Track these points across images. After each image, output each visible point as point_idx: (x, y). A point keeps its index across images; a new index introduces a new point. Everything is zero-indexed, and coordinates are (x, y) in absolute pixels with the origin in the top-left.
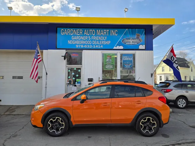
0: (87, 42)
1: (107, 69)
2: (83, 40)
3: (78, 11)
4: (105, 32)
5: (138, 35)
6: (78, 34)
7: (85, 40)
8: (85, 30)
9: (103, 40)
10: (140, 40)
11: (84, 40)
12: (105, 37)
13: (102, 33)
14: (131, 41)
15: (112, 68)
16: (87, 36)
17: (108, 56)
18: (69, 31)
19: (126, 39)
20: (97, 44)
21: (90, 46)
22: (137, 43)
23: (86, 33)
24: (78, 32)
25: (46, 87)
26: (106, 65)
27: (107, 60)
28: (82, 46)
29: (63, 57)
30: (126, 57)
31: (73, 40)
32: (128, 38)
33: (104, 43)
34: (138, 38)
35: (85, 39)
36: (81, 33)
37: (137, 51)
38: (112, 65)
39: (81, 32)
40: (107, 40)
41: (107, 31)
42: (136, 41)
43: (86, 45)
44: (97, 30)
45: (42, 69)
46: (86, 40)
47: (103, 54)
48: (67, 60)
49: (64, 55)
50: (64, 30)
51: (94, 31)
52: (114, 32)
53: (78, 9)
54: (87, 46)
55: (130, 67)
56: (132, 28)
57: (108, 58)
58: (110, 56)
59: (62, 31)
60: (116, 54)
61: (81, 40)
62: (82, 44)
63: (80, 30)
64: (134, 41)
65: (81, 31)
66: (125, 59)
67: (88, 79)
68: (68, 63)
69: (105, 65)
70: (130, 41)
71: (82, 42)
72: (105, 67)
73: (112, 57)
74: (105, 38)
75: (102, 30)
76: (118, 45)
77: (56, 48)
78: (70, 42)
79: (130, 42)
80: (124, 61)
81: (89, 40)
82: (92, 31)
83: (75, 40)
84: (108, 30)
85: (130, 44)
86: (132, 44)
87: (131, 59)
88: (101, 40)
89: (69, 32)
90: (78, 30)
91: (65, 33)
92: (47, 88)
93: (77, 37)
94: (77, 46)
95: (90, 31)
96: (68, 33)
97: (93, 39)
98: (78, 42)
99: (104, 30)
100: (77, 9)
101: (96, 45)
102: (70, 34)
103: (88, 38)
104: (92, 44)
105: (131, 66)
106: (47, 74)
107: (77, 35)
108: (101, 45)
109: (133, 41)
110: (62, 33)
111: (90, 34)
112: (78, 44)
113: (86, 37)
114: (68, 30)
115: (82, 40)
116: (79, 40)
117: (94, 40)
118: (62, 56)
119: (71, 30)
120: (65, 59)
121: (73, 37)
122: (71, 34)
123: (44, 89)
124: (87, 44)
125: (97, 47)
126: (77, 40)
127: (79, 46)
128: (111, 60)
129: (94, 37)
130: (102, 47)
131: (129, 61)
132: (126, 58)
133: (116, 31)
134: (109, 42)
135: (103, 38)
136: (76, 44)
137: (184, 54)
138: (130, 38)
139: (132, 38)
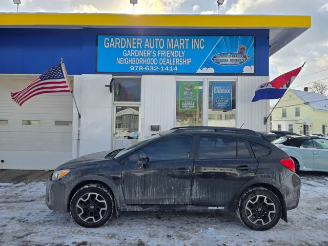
0: (150, 61)
1: (184, 108)
3: (134, 4)
4: (182, 42)
5: (242, 48)
6: (133, 47)
7: (147, 58)
8: (147, 39)
9: (178, 57)
10: (245, 57)
11: (145, 58)
12: (181, 52)
13: (176, 44)
14: (229, 59)
15: (194, 107)
16: (150, 49)
17: (186, 85)
18: (117, 41)
19: (220, 54)
20: (168, 65)
21: (154, 68)
22: (241, 63)
23: (148, 45)
24: (133, 43)
25: (78, 140)
26: (184, 101)
27: (185, 93)
28: (141, 69)
29: (109, 88)
30: (220, 87)
31: (125, 57)
32: (223, 54)
33: (179, 62)
34: (241, 53)
35: (146, 55)
36: (139, 45)
37: (239, 77)
38: (194, 101)
39: (140, 44)
40: (185, 57)
41: (185, 41)
43: (148, 65)
44: (168, 40)
45: (72, 108)
46: (149, 57)
47: (178, 82)
48: (115, 92)
49: (109, 84)
50: (110, 40)
51: (162, 41)
52: (198, 43)
53: (135, 1)
54: (150, 68)
55: (226, 105)
56: (231, 36)
57: (187, 89)
58: (191, 86)
59: (107, 41)
60: (201, 83)
61: (139, 57)
62: (141, 65)
63: (138, 39)
64: (235, 58)
65: (139, 41)
66: (218, 92)
67: (152, 126)
68: (116, 98)
69: (182, 102)
70: (226, 58)
71: (141, 61)
72: (181, 106)
73: (195, 88)
74: (181, 54)
75: (177, 39)
76: (205, 66)
77: (95, 72)
78: (119, 61)
79: (226, 61)
80: (216, 95)
81: (154, 58)
82: (158, 41)
83: (129, 57)
84: (187, 40)
85: (227, 64)
86: (230, 64)
87: (229, 91)
88: (175, 57)
89: (119, 43)
90: (133, 39)
91: (111, 45)
92: (81, 141)
93: (133, 52)
94: (132, 69)
95: (155, 41)
96: (117, 44)
97: (160, 55)
98: (133, 61)
99: (181, 40)
101: (165, 67)
102: (120, 46)
103: (152, 54)
104: (158, 65)
105: (228, 103)
106: (80, 117)
107: (132, 49)
108: (174, 66)
109: (232, 58)
110: (107, 45)
111: (155, 46)
112: (134, 65)
113: (149, 52)
114: (116, 39)
115: (141, 57)
116: (136, 58)
117: (163, 58)
118: (106, 86)
119: (122, 39)
120: (111, 90)
121: (125, 52)
122: (122, 47)
123: (75, 142)
124: (150, 65)
125: (168, 69)
126: (133, 57)
127: (135, 68)
128: (191, 93)
129: (163, 52)
130: (176, 69)
131: (224, 94)
132: (219, 89)
133: (202, 41)
134: (189, 61)
135: (179, 53)
136: (131, 65)
137: (322, 86)
138: (227, 54)
139: (231, 54)
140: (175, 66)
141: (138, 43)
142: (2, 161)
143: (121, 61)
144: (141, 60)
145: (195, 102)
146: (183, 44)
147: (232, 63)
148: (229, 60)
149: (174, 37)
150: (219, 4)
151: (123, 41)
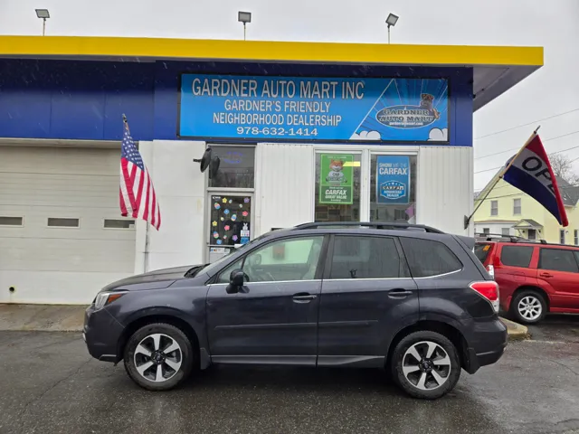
0: (271, 119)
1: (329, 200)
2: (259, 112)
3: (245, 22)
4: (326, 87)
5: (427, 99)
6: (242, 95)
7: (265, 113)
8: (266, 82)
9: (319, 113)
10: (433, 114)
11: (262, 113)
12: (324, 104)
13: (316, 91)
14: (405, 117)
15: (345, 197)
16: (271, 99)
17: (333, 161)
18: (216, 84)
19: (391, 109)
20: (301, 126)
21: (278, 132)
22: (425, 123)
23: (268, 92)
24: (243, 88)
25: (146, 253)
26: (328, 188)
27: (331, 174)
28: (255, 132)
29: (199, 164)
30: (389, 165)
31: (228, 112)
32: (396, 108)
33: (321, 121)
34: (426, 107)
35: (264, 108)
36: (252, 91)
37: (422, 149)
38: (345, 188)
39: (254, 89)
40: (331, 113)
41: (331, 86)
42: (419, 116)
43: (267, 126)
44: (302, 83)
46: (269, 112)
47: (318, 156)
48: (210, 170)
49: (201, 158)
50: (203, 81)
51: (291, 85)
52: (352, 89)
53: (246, 17)
54: (271, 131)
55: (400, 195)
56: (408, 77)
57: (334, 167)
58: (339, 162)
59: (197, 84)
60: (357, 157)
61: (252, 112)
62: (255, 125)
63: (251, 81)
64: (414, 116)
65: (253, 86)
66: (386, 172)
68: (211, 180)
69: (325, 189)
70: (401, 115)
71: (256, 119)
72: (324, 195)
73: (347, 164)
74: (324, 108)
75: (316, 83)
76: (364, 128)
77: (177, 136)
78: (218, 118)
79: (400, 119)
80: (383, 178)
81: (277, 114)
82: (285, 85)
83: (234, 111)
84: (334, 83)
85: (403, 126)
86: (408, 126)
87: (405, 171)
88: (313, 113)
89: (217, 88)
90: (243, 81)
91: (204, 90)
92: (150, 255)
93: (242, 103)
94: (240, 132)
95: (280, 85)
96: (215, 90)
97: (288, 109)
98: (242, 119)
99: (323, 83)
100: (243, 17)
101: (296, 129)
102: (220, 93)
103: (274, 106)
104: (285, 126)
105: (403, 194)
107: (240, 98)
108: (311, 129)
109: (410, 116)
110: (197, 91)
111: (280, 94)
112: (243, 126)
113: (269, 104)
114: (213, 80)
115: (256, 112)
116: (246, 113)
117: (293, 113)
118: (195, 160)
119: (223, 81)
120: (203, 169)
121: (228, 103)
122: (223, 94)
123: (140, 257)
124: (271, 125)
125: (301, 133)
126: (242, 111)
127: (245, 130)
128: (341, 174)
129: (293, 104)
130: (316, 134)
131: (396, 177)
132: (388, 168)
133: (360, 86)
134: (338, 119)
135: (320, 105)
136: (237, 125)
137: (560, 162)
138: (403, 108)
139: (408, 108)
140: (313, 127)
141: (251, 89)
142: (12, 289)
143: (222, 118)
144: (256, 117)
145: (348, 189)
146: (327, 90)
147: (410, 124)
148: (406, 119)
149: (312, 79)
150: (389, 24)
151: (225, 83)
